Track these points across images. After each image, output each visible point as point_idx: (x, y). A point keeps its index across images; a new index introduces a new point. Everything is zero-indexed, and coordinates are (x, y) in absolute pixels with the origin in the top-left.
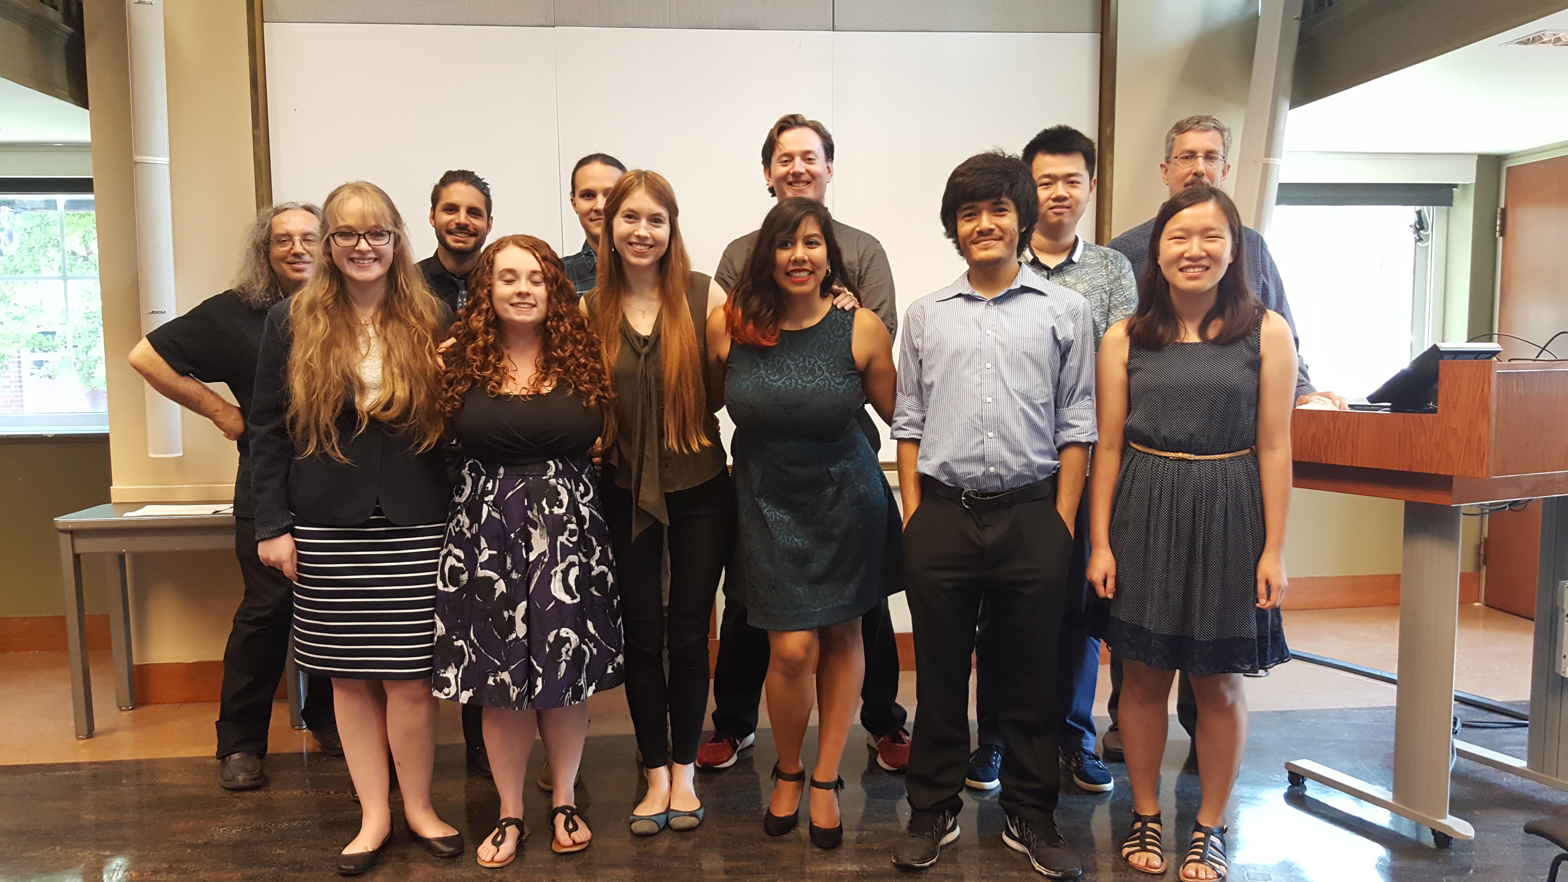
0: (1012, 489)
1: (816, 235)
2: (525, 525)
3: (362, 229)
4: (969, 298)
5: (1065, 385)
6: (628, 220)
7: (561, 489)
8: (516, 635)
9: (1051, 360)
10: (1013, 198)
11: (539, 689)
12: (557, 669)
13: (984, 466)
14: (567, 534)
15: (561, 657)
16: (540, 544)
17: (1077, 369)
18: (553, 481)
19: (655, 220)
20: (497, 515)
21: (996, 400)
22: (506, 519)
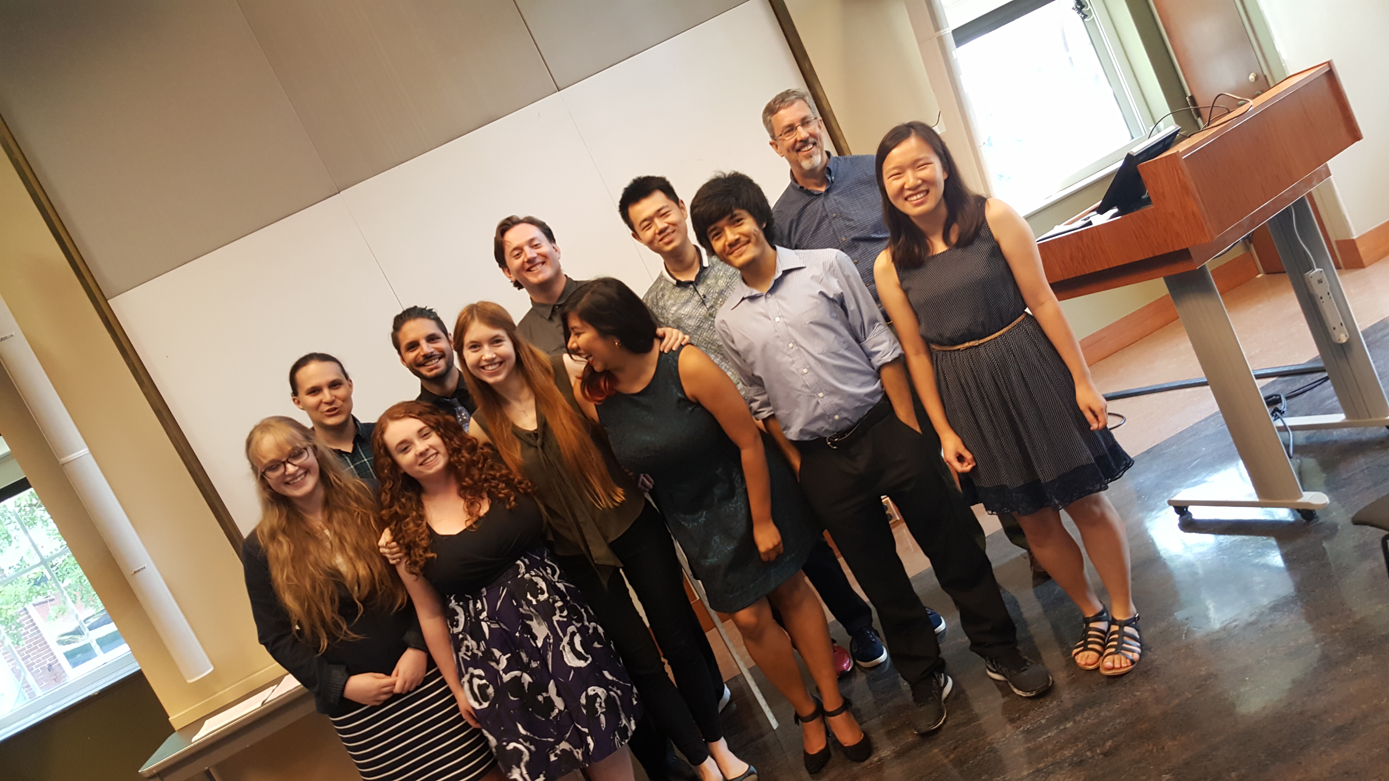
0: (858, 421)
2: (523, 621)
3: (283, 456)
4: (752, 298)
5: (855, 325)
6: (473, 350)
7: (535, 579)
8: (559, 710)
9: (834, 315)
10: (743, 207)
11: (592, 746)
12: (599, 723)
13: (829, 418)
14: (558, 612)
15: (597, 712)
16: (540, 630)
17: (857, 310)
18: (527, 576)
19: (495, 341)
20: (496, 626)
21: (810, 369)
22: (505, 624)
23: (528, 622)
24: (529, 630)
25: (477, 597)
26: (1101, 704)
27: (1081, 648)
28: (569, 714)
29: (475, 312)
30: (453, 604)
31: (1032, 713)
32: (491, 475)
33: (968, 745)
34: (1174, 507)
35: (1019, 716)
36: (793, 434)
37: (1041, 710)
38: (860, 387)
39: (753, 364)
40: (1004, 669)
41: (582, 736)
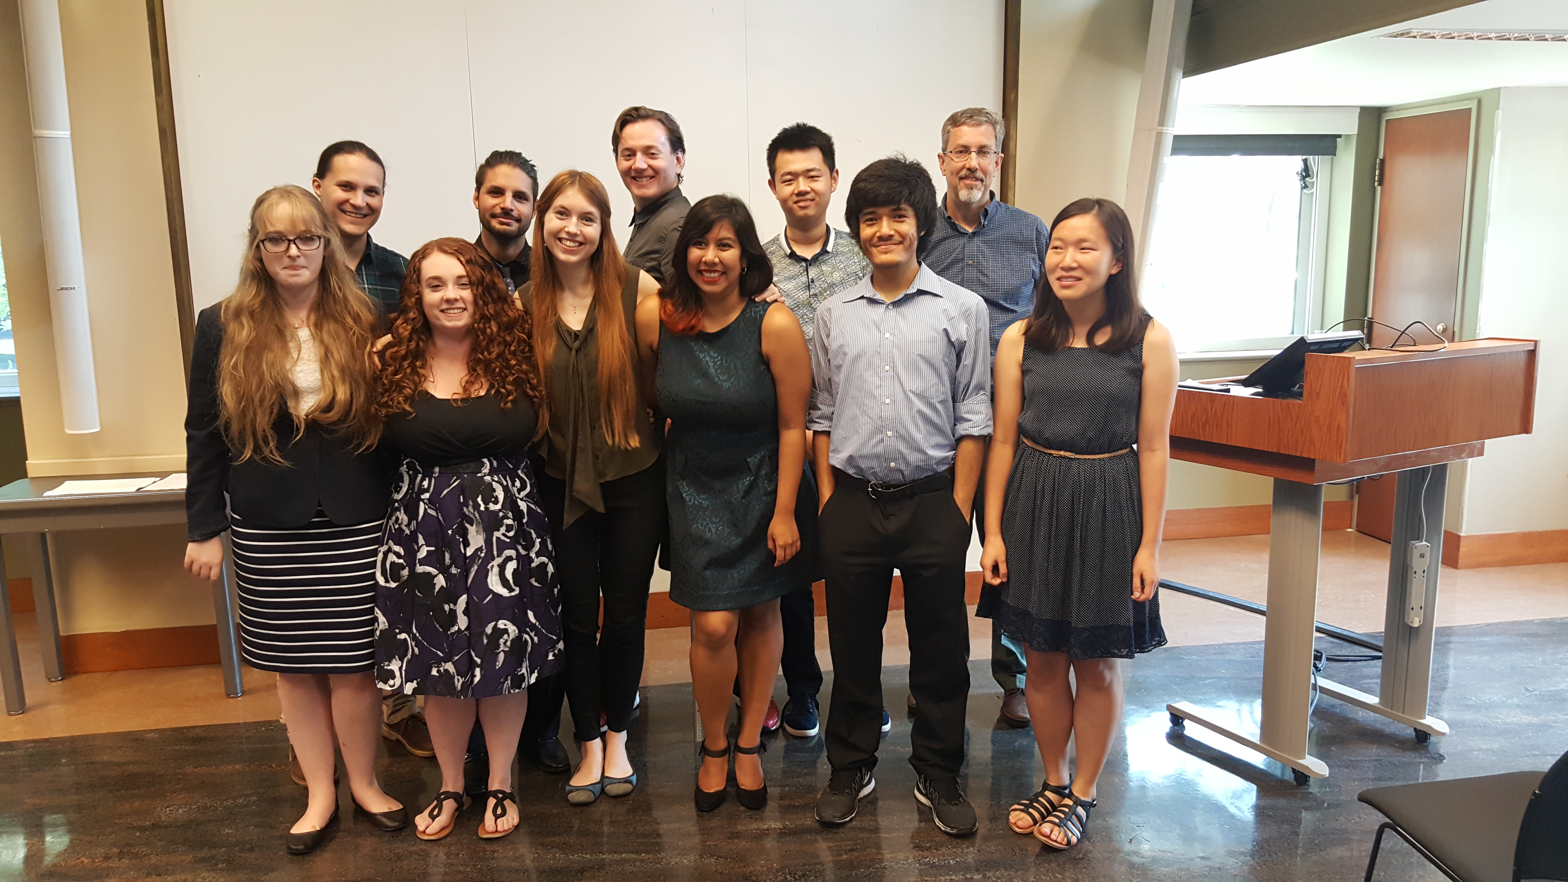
0: (913, 480)
1: (729, 239)
2: (462, 521)
3: (291, 233)
4: (872, 301)
5: (960, 382)
6: (560, 216)
7: (496, 486)
8: (459, 628)
9: (946, 360)
10: (913, 205)
11: (477, 680)
12: (495, 660)
14: (503, 529)
15: (499, 648)
16: (476, 539)
17: (970, 367)
18: (488, 478)
19: (586, 218)
20: (433, 513)
21: (894, 402)
22: (442, 516)
23: (467, 525)
24: (464, 533)
25: (428, 474)
26: (1017, 870)
27: (1022, 807)
29: (578, 178)
30: (402, 469)
31: (944, 849)
33: (865, 853)
34: (1171, 713)
35: (930, 847)
36: (838, 460)
37: (955, 850)
38: (932, 447)
40: (935, 795)
41: (472, 666)
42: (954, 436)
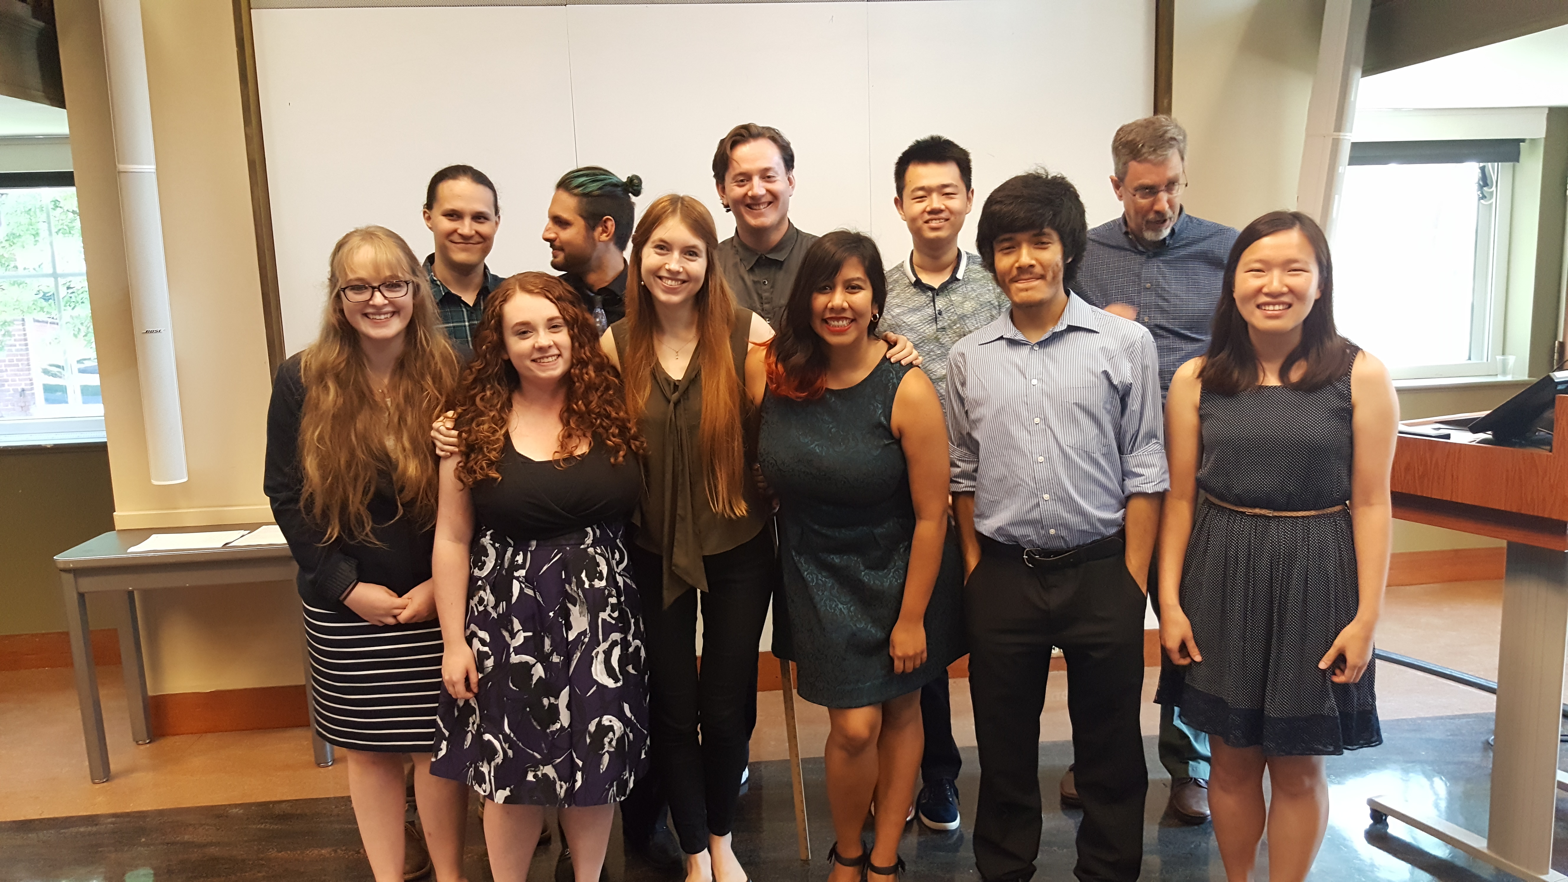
0: (1078, 547)
1: (859, 279)
2: (564, 601)
3: (375, 280)
4: (1013, 342)
5: (1126, 431)
6: (659, 251)
7: (599, 559)
8: (561, 725)
9: (1109, 407)
10: (1058, 230)
11: (578, 784)
12: (599, 762)
13: (1042, 528)
14: (609, 609)
15: (604, 748)
16: (579, 621)
17: (1138, 413)
18: (591, 550)
19: (689, 252)
20: (530, 592)
21: (1048, 459)
22: (541, 595)
23: (570, 606)
24: (567, 615)
25: (521, 547)
28: (571, 735)
29: (679, 205)
30: (486, 541)
32: (605, 409)
34: (1371, 807)
36: (988, 526)
38: (1098, 508)
39: (978, 421)
41: (574, 768)
42: (1123, 493)
